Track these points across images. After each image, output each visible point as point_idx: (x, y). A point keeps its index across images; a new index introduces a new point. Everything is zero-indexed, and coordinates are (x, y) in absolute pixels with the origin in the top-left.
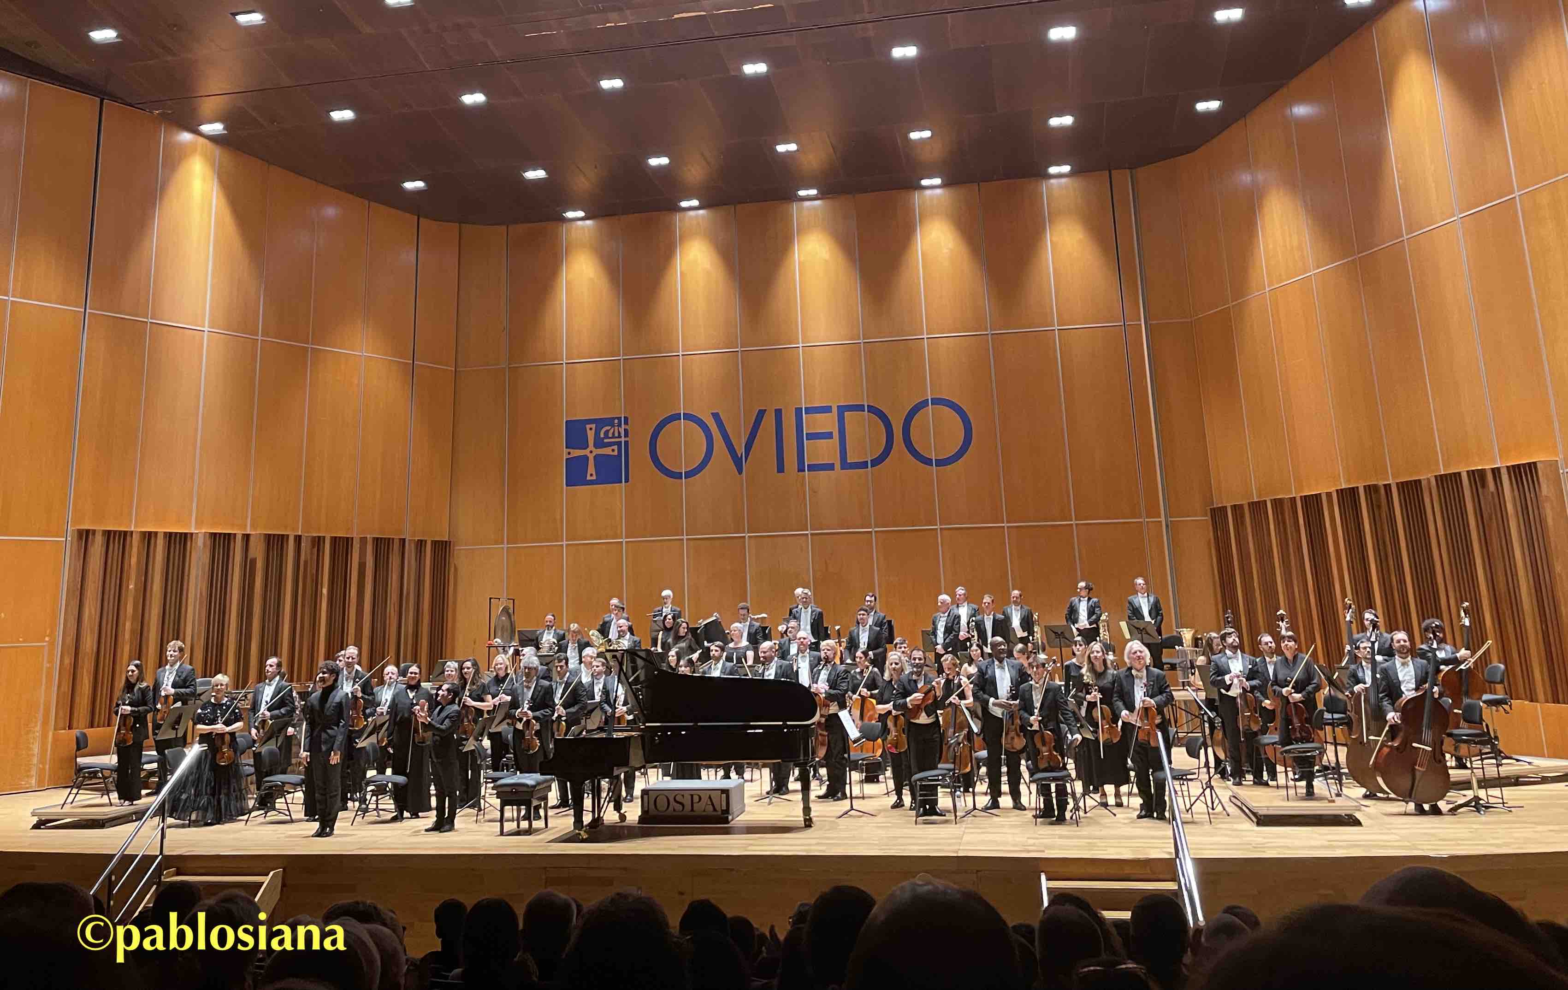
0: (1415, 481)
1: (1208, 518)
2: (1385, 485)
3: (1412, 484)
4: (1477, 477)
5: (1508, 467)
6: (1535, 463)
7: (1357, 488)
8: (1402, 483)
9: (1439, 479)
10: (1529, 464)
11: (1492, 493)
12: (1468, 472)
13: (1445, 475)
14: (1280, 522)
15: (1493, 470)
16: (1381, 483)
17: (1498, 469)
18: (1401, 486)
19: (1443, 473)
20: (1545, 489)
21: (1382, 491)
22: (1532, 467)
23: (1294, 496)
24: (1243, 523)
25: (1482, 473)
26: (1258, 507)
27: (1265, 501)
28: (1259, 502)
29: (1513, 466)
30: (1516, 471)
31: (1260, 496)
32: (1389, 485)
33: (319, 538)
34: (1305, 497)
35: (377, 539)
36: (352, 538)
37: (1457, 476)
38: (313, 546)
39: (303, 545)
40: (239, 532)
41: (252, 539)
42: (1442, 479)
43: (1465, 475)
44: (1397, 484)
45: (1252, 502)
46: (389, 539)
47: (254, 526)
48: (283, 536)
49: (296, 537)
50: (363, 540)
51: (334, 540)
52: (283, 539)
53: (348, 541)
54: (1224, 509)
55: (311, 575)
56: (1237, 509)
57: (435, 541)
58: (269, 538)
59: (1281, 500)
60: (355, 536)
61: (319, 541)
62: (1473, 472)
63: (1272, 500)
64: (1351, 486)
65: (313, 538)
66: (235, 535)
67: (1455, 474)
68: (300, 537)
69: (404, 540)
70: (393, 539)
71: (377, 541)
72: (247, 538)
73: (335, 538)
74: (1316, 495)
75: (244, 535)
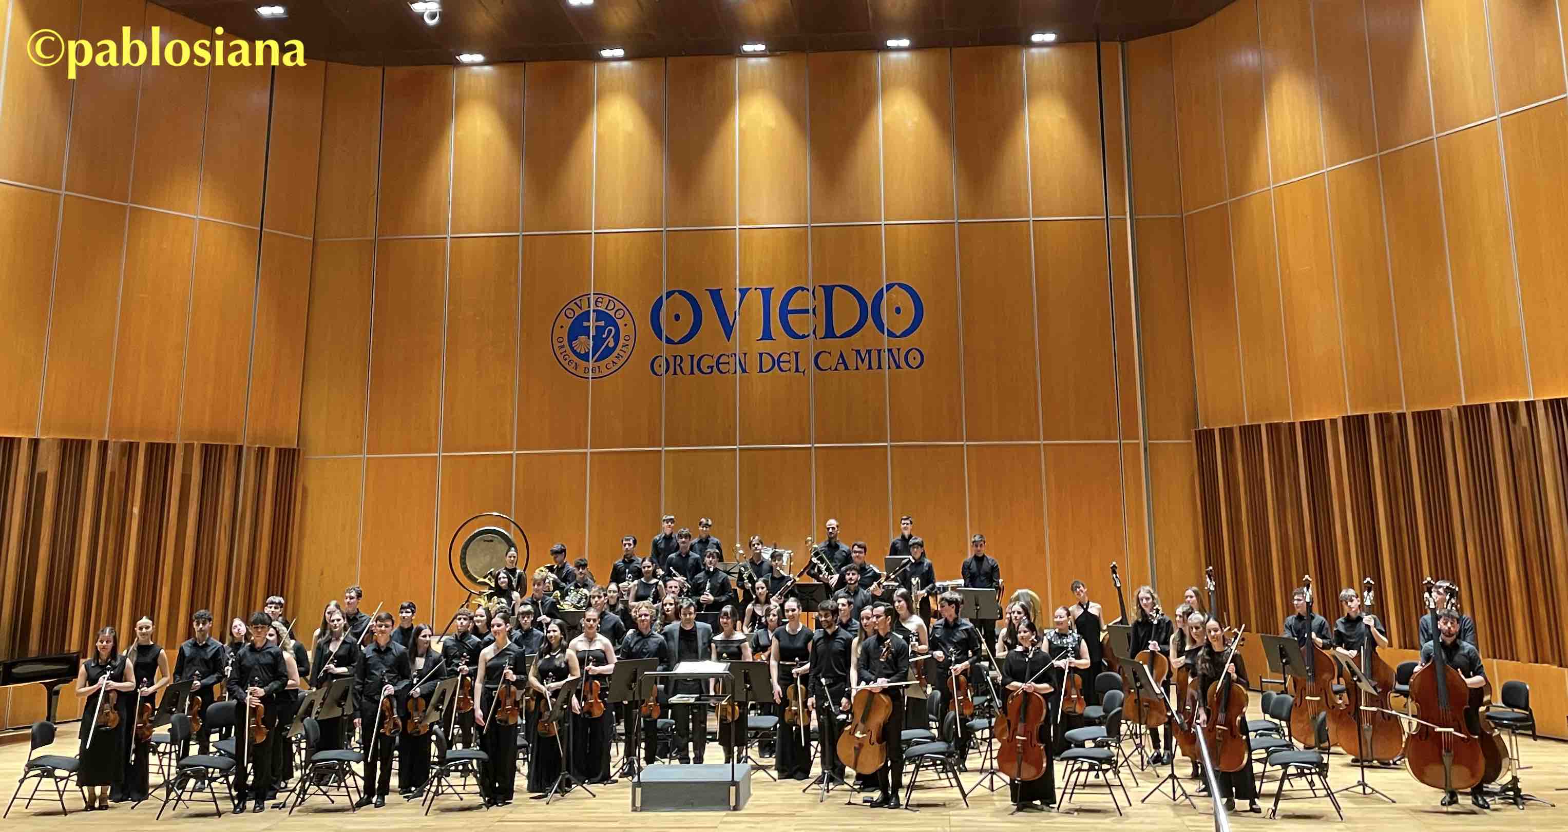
0: (1434, 411)
1: (1192, 441)
2: (1398, 415)
3: (1428, 416)
5: (1544, 401)
7: (1367, 416)
8: (1419, 413)
9: (1461, 411)
11: (1524, 429)
13: (1470, 406)
14: (1277, 450)
15: (1527, 403)
16: (1395, 411)
17: (1533, 402)
18: (1418, 416)
19: (1464, 404)
21: (1396, 422)
23: (1294, 421)
24: (1232, 450)
25: (1514, 406)
26: (1251, 432)
27: (1260, 425)
28: (1252, 426)
30: (1554, 407)
31: (1251, 417)
32: (1404, 414)
33: (131, 443)
34: (1306, 422)
35: (207, 445)
36: (174, 445)
37: (1484, 409)
38: (122, 454)
39: (109, 452)
40: (25, 436)
41: (42, 446)
42: (1465, 411)
43: (1493, 408)
44: (1413, 413)
45: (1244, 426)
46: (222, 446)
47: (47, 428)
48: (84, 441)
49: (100, 442)
50: (189, 448)
51: (151, 447)
52: (82, 445)
53: (169, 448)
54: (1211, 432)
55: (120, 492)
56: (1226, 433)
57: (281, 449)
58: (65, 444)
59: (1277, 426)
60: (179, 441)
61: (129, 449)
62: (1504, 404)
63: (1267, 425)
64: (1359, 413)
65: (123, 445)
66: (20, 439)
67: (1482, 405)
68: (106, 442)
69: (241, 447)
70: (227, 446)
71: (206, 448)
72: (35, 443)
73: (152, 444)
74: (1319, 421)
75: (31, 440)
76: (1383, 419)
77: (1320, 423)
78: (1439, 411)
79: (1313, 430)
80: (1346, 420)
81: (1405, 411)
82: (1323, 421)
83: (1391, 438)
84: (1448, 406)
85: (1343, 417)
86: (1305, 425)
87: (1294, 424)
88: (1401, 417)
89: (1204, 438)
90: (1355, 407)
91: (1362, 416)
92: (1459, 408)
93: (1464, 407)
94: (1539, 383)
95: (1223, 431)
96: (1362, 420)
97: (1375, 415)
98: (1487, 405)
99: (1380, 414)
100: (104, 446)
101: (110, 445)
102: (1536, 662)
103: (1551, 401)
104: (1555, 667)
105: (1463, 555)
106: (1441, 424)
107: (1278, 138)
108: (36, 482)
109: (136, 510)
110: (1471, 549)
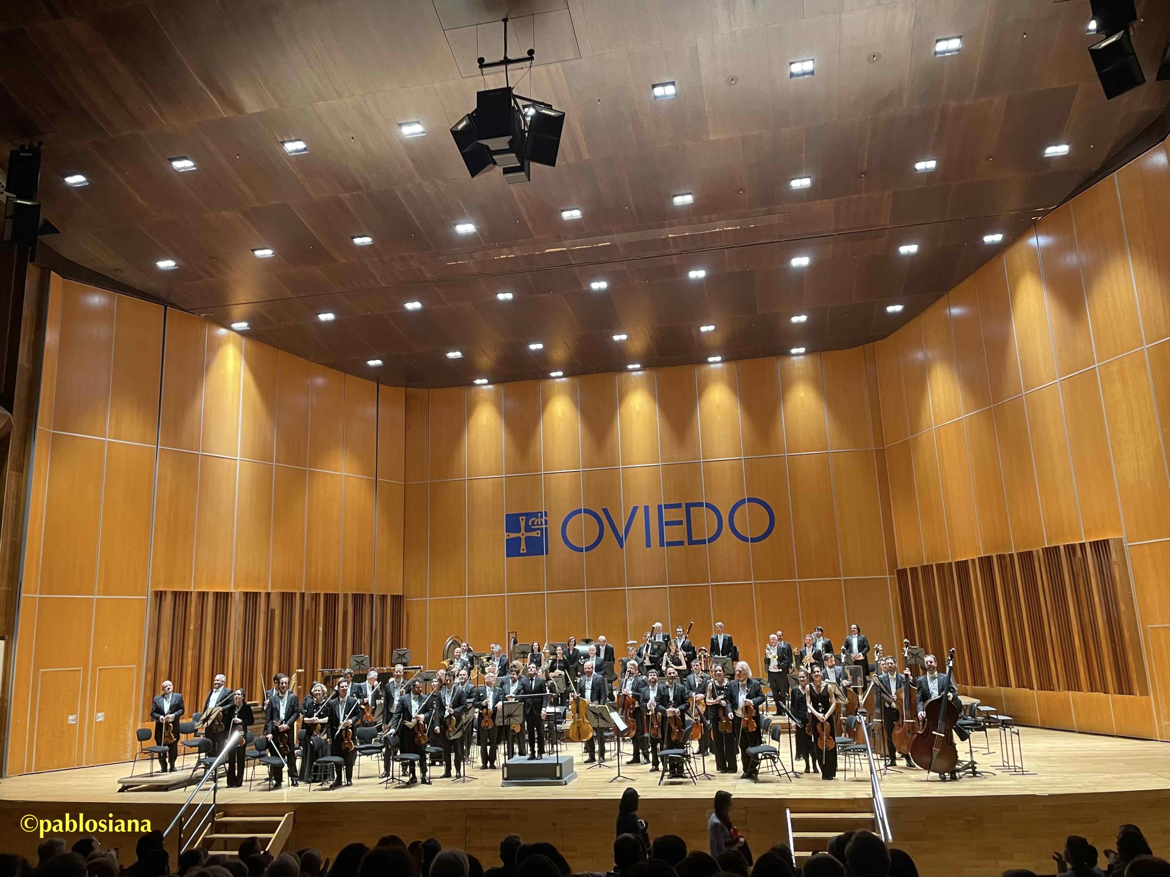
0: (1029, 552)
1: (896, 576)
2: (1010, 555)
3: (1026, 554)
4: (1070, 549)
5: (1090, 543)
6: (1108, 540)
7: (992, 556)
8: (1021, 553)
9: (1045, 550)
10: (1104, 541)
11: (1080, 559)
12: (1064, 546)
13: (1049, 548)
14: (942, 578)
15: (1080, 544)
16: (1007, 553)
17: (1084, 544)
18: (1020, 555)
19: (1047, 546)
20: (1114, 556)
21: (1008, 558)
22: (1106, 542)
23: (950, 561)
24: (917, 580)
25: (1073, 546)
26: (926, 569)
27: (932, 565)
28: (928, 565)
29: (1093, 542)
30: (1095, 545)
31: (928, 561)
32: (1012, 554)
33: (316, 594)
34: (958, 562)
35: (355, 594)
36: (338, 594)
37: (1057, 548)
38: (312, 600)
39: (306, 599)
40: (263, 591)
41: (272, 596)
42: (1046, 550)
43: (1062, 548)
44: (1017, 553)
45: (924, 566)
46: (362, 594)
47: (273, 587)
48: (292, 593)
49: (301, 593)
50: (346, 595)
51: (326, 595)
52: (292, 595)
53: (336, 596)
54: (905, 570)
55: (312, 619)
56: (914, 570)
57: (394, 596)
58: (283, 594)
59: (942, 565)
60: (341, 592)
61: (316, 597)
62: (1068, 545)
63: (936, 564)
64: (988, 555)
65: (312, 594)
66: (260, 593)
67: (1055, 547)
68: (304, 594)
69: (372, 595)
70: (365, 594)
71: (355, 596)
72: (268, 594)
73: (327, 594)
74: (965, 561)
75: (266, 593)
76: (1001, 557)
77: (966, 562)
78: (1032, 552)
79: (962, 566)
80: (981, 559)
81: (1013, 552)
82: (967, 560)
83: (1006, 568)
84: (1037, 549)
85: (979, 558)
86: (958, 563)
87: (951, 563)
88: (1011, 556)
89: (901, 574)
90: (985, 552)
91: (989, 557)
92: (1043, 549)
93: (1046, 548)
94: (1088, 533)
95: (911, 569)
96: (989, 558)
97: (997, 556)
98: (1058, 547)
99: (1000, 555)
100: (303, 595)
101: (306, 595)
102: (1092, 691)
103: (1094, 542)
104: (1102, 694)
105: (1049, 632)
106: (1033, 558)
107: (936, 400)
108: (270, 614)
109: (321, 629)
110: (1053, 629)
